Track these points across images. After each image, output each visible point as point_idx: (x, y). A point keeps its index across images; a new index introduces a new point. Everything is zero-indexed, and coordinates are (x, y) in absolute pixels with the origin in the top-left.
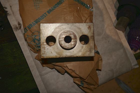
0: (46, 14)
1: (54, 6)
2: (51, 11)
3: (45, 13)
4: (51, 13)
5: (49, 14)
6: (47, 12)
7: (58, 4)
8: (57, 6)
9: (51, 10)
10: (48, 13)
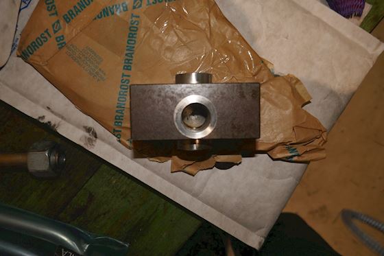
0: (125, 76)
1: (127, 46)
2: (130, 62)
3: (123, 74)
4: (132, 65)
5: (130, 70)
6: (124, 68)
7: (133, 37)
8: (133, 42)
9: (129, 60)
10: (127, 69)
